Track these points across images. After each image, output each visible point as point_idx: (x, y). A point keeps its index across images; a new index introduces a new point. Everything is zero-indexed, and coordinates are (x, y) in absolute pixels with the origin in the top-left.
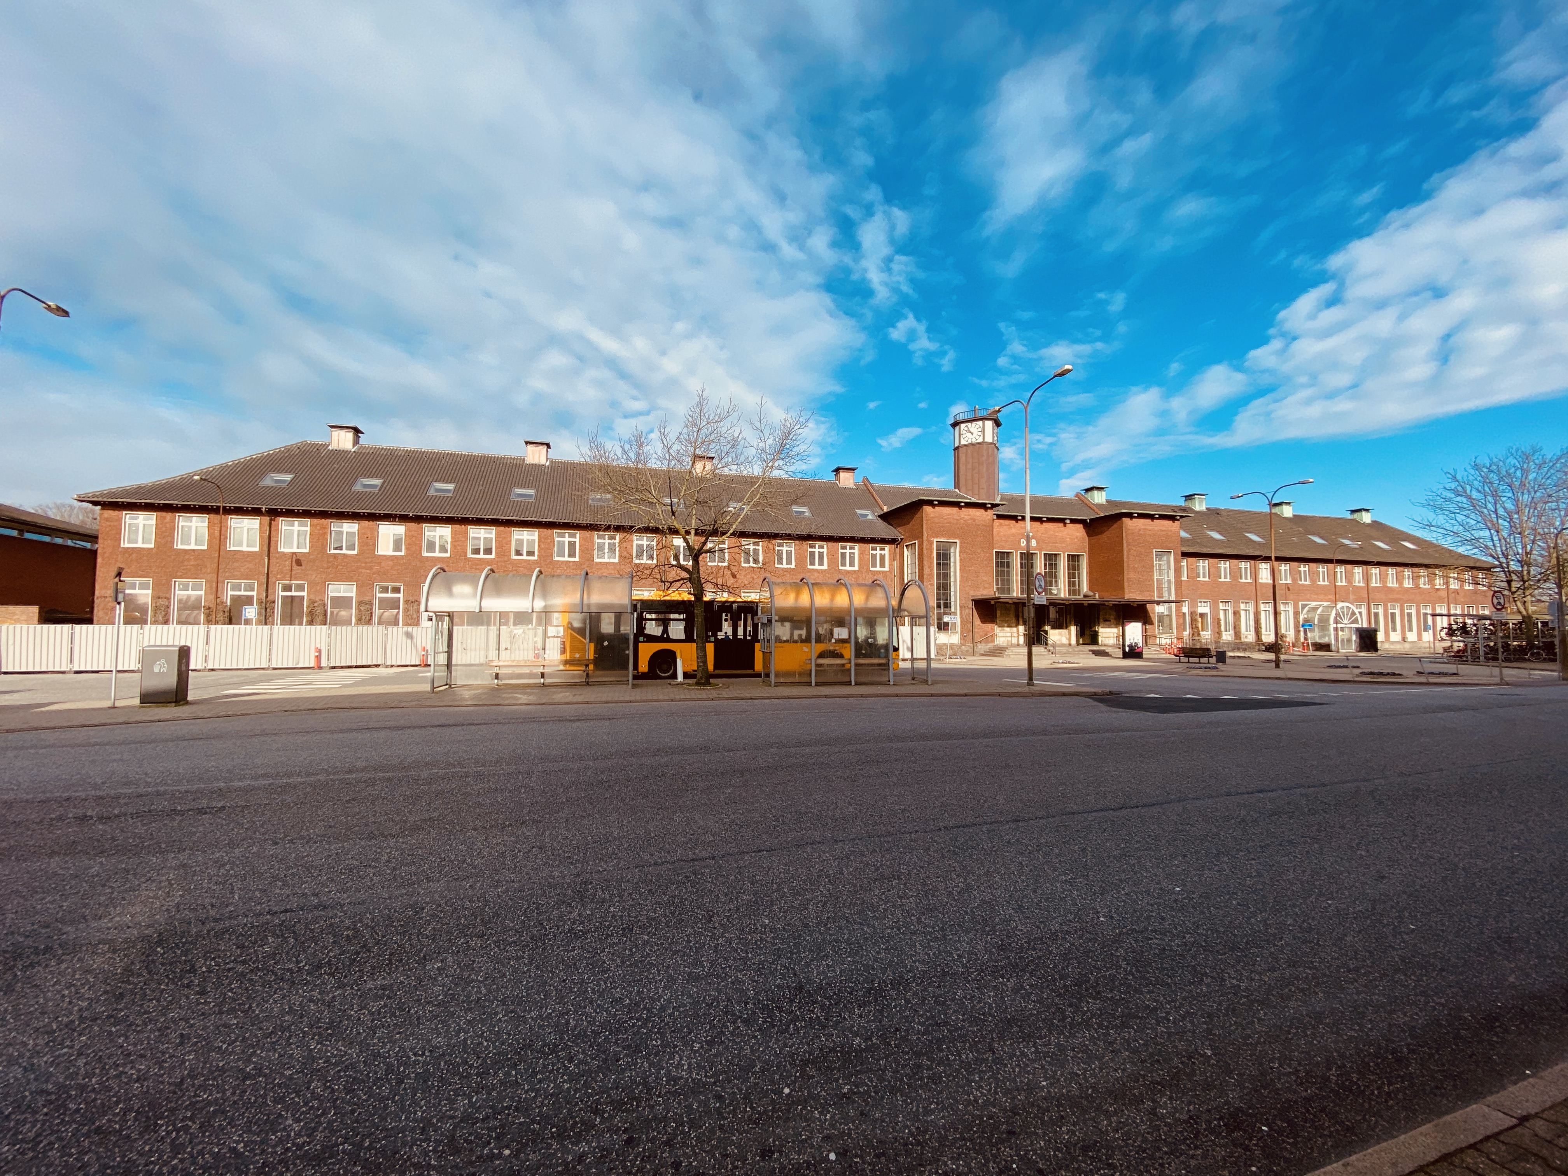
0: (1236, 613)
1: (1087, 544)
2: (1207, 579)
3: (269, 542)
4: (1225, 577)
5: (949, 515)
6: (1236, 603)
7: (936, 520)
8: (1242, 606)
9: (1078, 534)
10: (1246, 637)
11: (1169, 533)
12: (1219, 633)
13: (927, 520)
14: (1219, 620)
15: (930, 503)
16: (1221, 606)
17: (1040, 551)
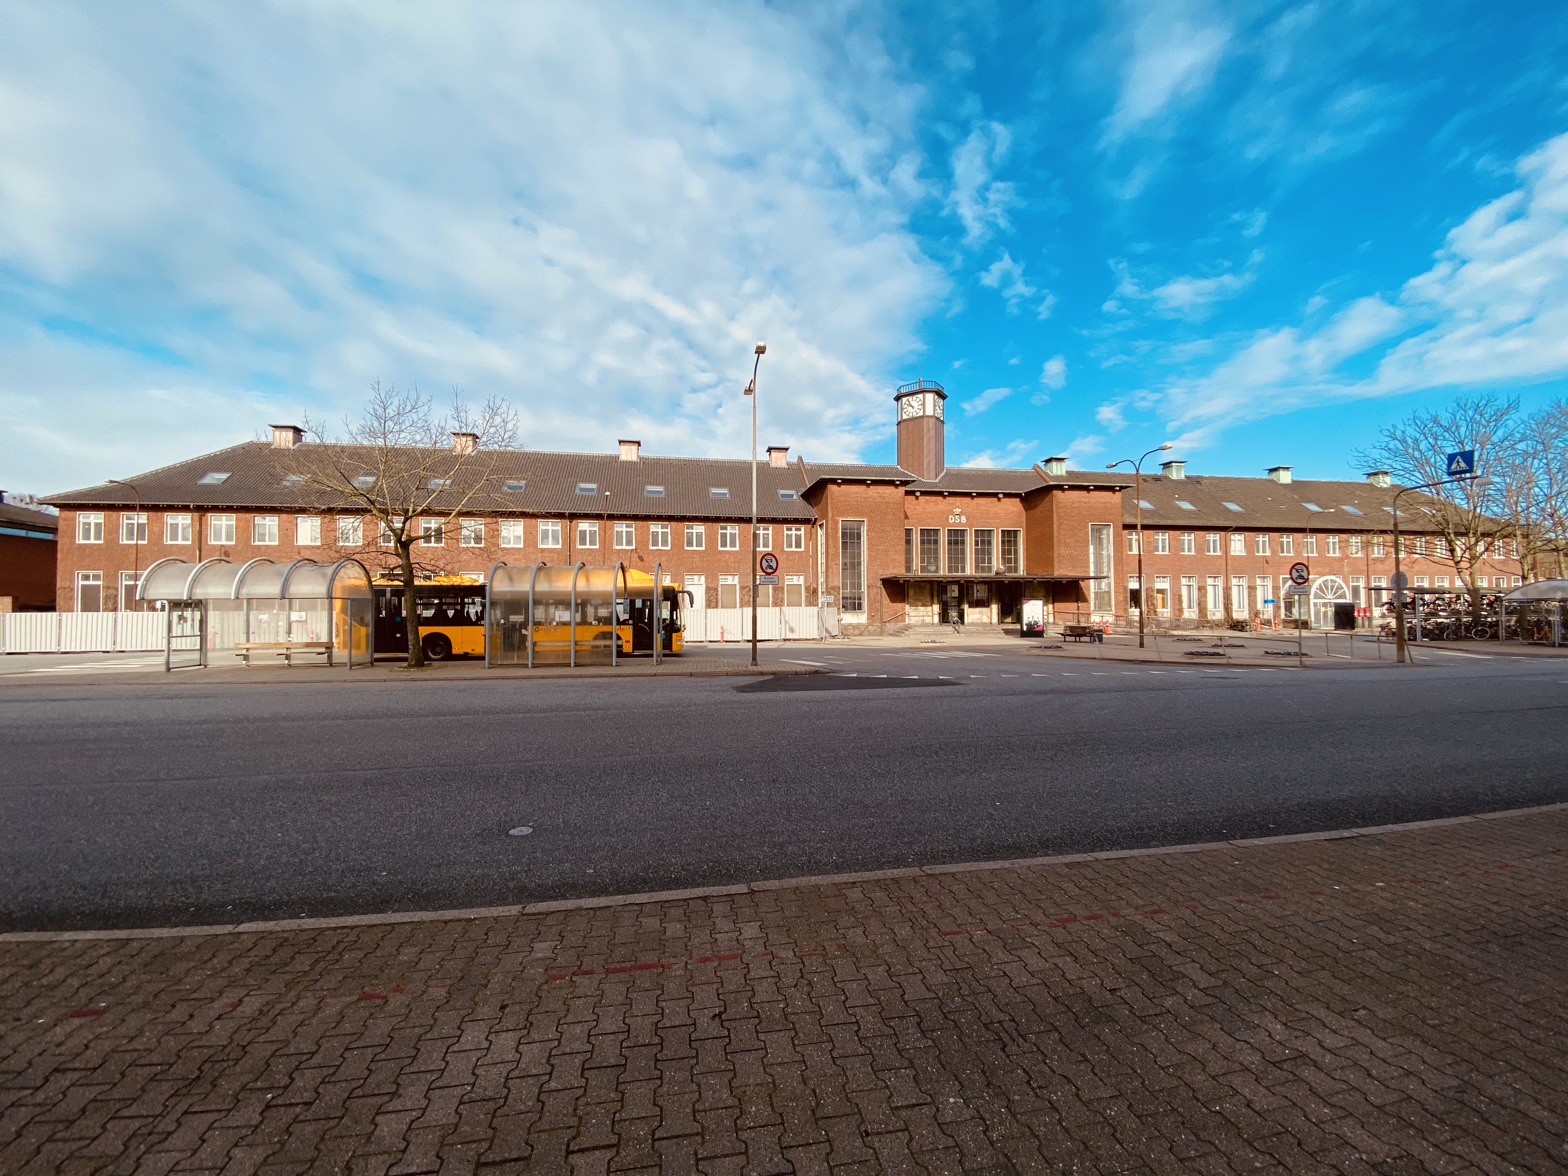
0: (1202, 589)
1: (1024, 519)
2: (1167, 553)
3: (200, 536)
4: (1189, 550)
5: (856, 493)
6: (1202, 578)
7: (842, 499)
8: (1210, 581)
9: (1014, 509)
10: (1214, 614)
11: (1109, 506)
12: (1181, 610)
13: (832, 499)
14: (1180, 596)
15: (833, 481)
16: (1184, 581)
17: (971, 527)
